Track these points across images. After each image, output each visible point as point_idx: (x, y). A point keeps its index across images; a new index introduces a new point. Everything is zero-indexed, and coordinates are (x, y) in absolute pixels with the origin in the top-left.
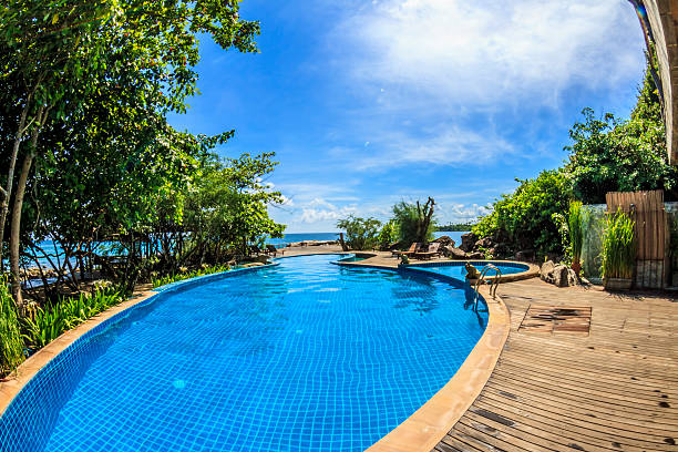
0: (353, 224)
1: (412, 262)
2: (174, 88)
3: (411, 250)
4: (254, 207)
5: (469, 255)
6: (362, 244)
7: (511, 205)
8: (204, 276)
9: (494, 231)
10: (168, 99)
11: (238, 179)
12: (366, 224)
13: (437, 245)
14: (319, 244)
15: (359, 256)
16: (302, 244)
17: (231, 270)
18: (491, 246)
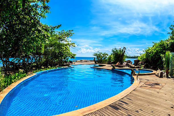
0: (99, 55)
1: (116, 68)
2: (42, 10)
3: (117, 64)
4: (65, 48)
5: (136, 67)
6: (101, 61)
7: (150, 51)
8: (49, 70)
9: (145, 59)
10: (40, 14)
11: (60, 38)
12: (103, 55)
13: (125, 63)
14: (87, 61)
15: (100, 66)
16: (81, 61)
17: (58, 68)
18: (144, 64)
